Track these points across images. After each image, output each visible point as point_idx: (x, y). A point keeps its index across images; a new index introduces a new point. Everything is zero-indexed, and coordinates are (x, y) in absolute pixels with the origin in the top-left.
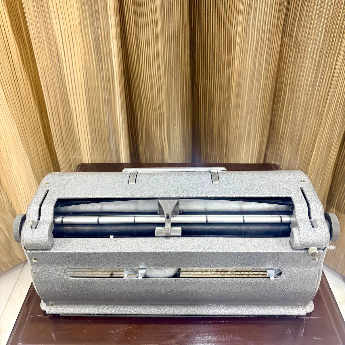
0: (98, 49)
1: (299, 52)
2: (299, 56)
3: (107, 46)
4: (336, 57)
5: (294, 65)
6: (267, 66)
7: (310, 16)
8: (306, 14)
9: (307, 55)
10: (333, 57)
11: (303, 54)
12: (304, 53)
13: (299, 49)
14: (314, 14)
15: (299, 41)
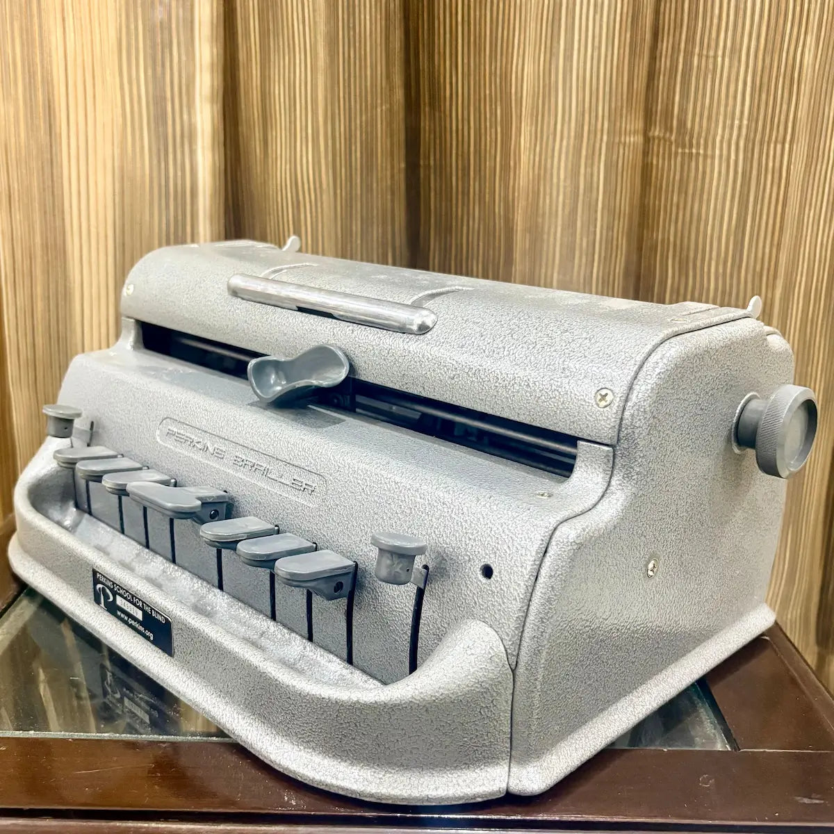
0: (159, 118)
1: (691, 154)
2: (693, 164)
3: (185, 117)
4: (787, 146)
5: (683, 189)
6: (610, 192)
7: (711, 60)
8: (700, 56)
9: (713, 157)
10: (779, 147)
11: (701, 159)
12: (705, 156)
13: (691, 146)
14: (720, 53)
15: (689, 125)
